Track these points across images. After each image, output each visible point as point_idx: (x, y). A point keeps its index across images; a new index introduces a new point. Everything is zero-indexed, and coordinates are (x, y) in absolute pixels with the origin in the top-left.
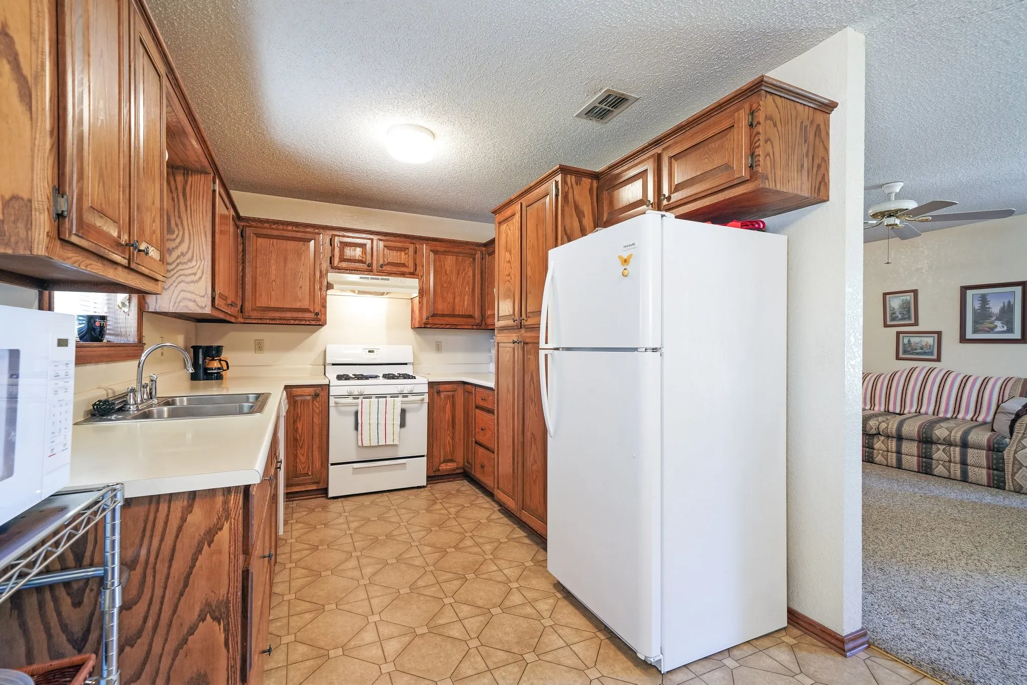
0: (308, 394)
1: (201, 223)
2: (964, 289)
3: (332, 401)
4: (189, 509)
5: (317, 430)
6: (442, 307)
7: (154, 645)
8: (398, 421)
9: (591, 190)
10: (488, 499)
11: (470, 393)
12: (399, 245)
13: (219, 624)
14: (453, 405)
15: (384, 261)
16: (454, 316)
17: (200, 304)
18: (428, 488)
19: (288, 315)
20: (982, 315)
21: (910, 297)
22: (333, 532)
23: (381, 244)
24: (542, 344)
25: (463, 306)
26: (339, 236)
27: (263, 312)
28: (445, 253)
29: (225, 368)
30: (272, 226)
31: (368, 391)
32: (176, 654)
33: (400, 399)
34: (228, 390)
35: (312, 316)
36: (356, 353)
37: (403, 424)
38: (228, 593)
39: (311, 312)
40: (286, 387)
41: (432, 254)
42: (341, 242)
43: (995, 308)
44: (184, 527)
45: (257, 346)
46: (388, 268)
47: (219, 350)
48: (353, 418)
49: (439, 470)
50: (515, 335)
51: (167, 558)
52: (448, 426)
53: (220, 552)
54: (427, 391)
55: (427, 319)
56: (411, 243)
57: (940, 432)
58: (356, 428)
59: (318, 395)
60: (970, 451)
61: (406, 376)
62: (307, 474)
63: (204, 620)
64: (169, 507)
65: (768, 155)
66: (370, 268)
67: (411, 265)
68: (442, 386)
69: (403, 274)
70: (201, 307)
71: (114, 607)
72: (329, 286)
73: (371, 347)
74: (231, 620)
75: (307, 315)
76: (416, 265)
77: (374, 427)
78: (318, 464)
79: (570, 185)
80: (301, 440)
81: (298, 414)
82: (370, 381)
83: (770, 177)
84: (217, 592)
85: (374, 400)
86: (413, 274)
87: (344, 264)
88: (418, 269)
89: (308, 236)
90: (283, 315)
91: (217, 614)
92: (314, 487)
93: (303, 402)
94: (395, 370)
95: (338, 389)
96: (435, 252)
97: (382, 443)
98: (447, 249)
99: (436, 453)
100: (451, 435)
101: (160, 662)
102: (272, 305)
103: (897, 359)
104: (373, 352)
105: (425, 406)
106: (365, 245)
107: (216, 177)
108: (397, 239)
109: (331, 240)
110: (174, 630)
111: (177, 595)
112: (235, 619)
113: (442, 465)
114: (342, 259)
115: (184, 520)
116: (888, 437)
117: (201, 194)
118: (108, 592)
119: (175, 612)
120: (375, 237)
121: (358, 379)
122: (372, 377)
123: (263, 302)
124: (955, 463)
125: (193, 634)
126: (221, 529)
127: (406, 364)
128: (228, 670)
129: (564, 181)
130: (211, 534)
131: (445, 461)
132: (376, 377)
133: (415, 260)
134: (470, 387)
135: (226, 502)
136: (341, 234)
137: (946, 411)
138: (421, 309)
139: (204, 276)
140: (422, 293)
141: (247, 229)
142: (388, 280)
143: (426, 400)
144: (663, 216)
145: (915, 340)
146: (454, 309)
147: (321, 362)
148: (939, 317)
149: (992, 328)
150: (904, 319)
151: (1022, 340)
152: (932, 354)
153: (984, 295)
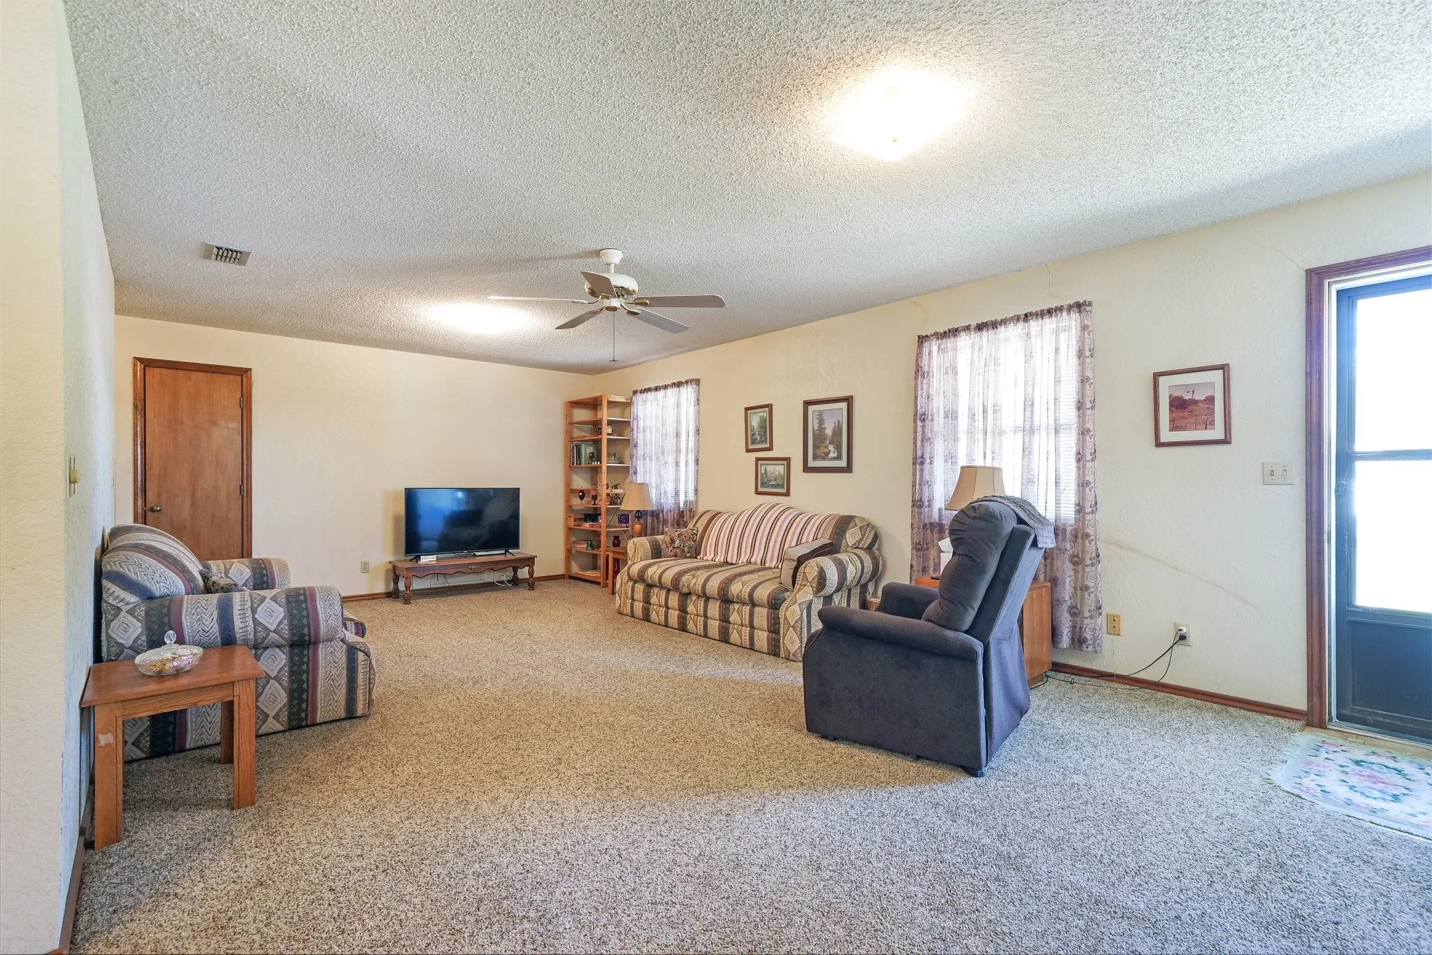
2: (807, 404)
20: (820, 437)
21: (765, 413)
43: (829, 429)
57: (735, 589)
60: (756, 609)
103: (756, 494)
116: (697, 597)
124: (746, 627)
137: (772, 560)
145: (770, 468)
148: (788, 441)
149: (827, 454)
150: (761, 442)
151: (848, 469)
152: (783, 487)
153: (821, 413)
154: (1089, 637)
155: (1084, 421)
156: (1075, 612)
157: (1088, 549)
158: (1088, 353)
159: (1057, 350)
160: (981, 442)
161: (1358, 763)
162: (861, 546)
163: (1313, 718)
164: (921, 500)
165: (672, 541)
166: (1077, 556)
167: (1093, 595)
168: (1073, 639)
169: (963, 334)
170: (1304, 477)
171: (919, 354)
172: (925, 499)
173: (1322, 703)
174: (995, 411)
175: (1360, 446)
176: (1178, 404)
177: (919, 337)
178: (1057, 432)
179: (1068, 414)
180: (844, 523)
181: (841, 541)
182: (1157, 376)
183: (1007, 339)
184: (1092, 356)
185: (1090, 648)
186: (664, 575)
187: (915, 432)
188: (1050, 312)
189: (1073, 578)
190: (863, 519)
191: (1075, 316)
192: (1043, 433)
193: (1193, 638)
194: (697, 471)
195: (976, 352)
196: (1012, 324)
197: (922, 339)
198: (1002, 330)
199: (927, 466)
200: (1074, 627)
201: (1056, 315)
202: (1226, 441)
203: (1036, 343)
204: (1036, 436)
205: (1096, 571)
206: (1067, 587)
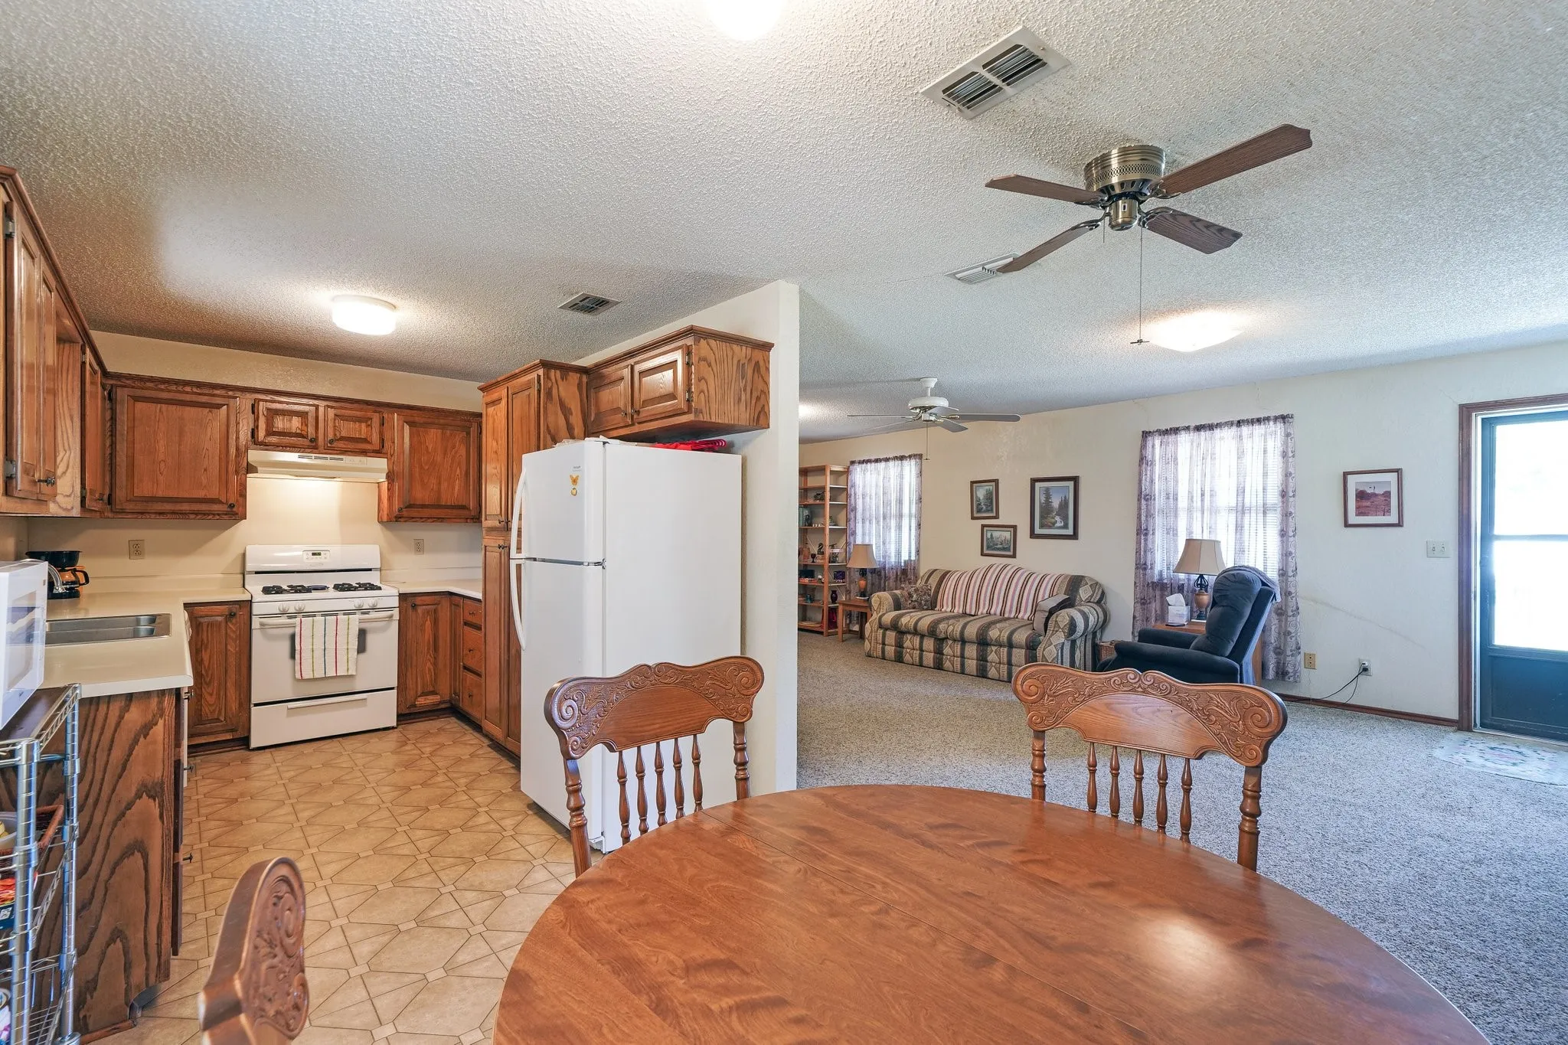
0: (220, 614)
1: (65, 403)
2: (1034, 481)
3: (256, 622)
4: (126, 709)
5: (232, 660)
6: (421, 495)
7: (94, 817)
8: (354, 644)
9: (580, 385)
10: (478, 735)
11: (457, 605)
12: (358, 414)
13: (155, 800)
14: (435, 622)
15: (335, 435)
16: (439, 507)
17: (64, 506)
18: (400, 728)
19: (186, 507)
20: (1047, 510)
21: (991, 487)
22: (258, 784)
23: (331, 413)
24: (513, 553)
25: (453, 493)
26: (266, 401)
27: (145, 504)
28: (426, 425)
29: (83, 580)
30: (159, 386)
31: (310, 607)
32: (115, 824)
33: (358, 616)
34: (87, 610)
35: (225, 508)
36: (293, 555)
37: (362, 648)
38: (162, 776)
39: (221, 502)
40: (187, 606)
41: (407, 428)
42: (268, 409)
43: (1056, 503)
44: (122, 723)
45: (132, 549)
46: (341, 445)
47: (72, 557)
48: (287, 644)
49: (415, 706)
50: (502, 538)
51: (106, 748)
52: (429, 649)
53: (155, 742)
54: (398, 606)
55: (400, 510)
56: (375, 412)
57: (993, 634)
58: (293, 656)
59: (235, 614)
60: (1014, 650)
61: (371, 587)
62: (218, 720)
63: (140, 797)
64: (108, 708)
65: (702, 391)
66: (314, 444)
67: (375, 438)
68: (420, 598)
69: (364, 453)
70: (66, 510)
71: (74, 773)
72: (251, 469)
73: (316, 548)
74: (166, 797)
75: (216, 507)
76: (382, 441)
77: (319, 653)
78: (234, 706)
79: (554, 380)
80: (207, 676)
81: (202, 640)
82: (315, 594)
83: (704, 410)
84: (153, 775)
85: (319, 619)
86: (378, 453)
87: (274, 439)
88: (386, 445)
89: (219, 401)
90: (178, 507)
91: (152, 793)
92: (229, 736)
93: (211, 625)
94: (353, 579)
95: (264, 605)
96: (411, 424)
97: (331, 673)
98: (430, 420)
99: (410, 683)
100: (432, 660)
101: (100, 830)
102: (160, 494)
103: (982, 555)
104: (319, 554)
105: (395, 625)
106: (307, 413)
107: (87, 346)
108: (355, 406)
109: (253, 406)
110: (113, 806)
111: (116, 777)
112: (169, 796)
113: (419, 699)
114: (270, 432)
115: (121, 717)
116: (955, 640)
117: (65, 368)
118: (69, 762)
119: (113, 790)
120: (322, 404)
121: (296, 592)
122: (316, 589)
123: (145, 489)
124: (1004, 664)
125: (130, 809)
126: (156, 724)
127: (370, 570)
128: (163, 837)
129: (547, 376)
130: (146, 729)
131: (424, 694)
132: (324, 588)
133: (381, 434)
134: (457, 598)
135: (160, 702)
136: (268, 398)
137: (1010, 611)
138: (390, 498)
139: (70, 470)
140: (390, 477)
141: (119, 390)
142: (342, 459)
143: (396, 617)
144: (604, 443)
145: (996, 534)
146: (439, 498)
147: (238, 569)
148: (1014, 510)
149: (1054, 524)
150: (987, 511)
151: (1075, 536)
152: (1010, 550)
153: (1047, 490)
154: (1290, 670)
155: (1287, 505)
156: (1279, 651)
157: (1290, 604)
158: (1291, 454)
159: (1265, 452)
160: (1200, 519)
161: (1492, 749)
162: (1092, 600)
163: (1463, 725)
164: (1145, 564)
165: (910, 595)
166: (1281, 609)
167: (1294, 639)
168: (1277, 673)
169: (1183, 432)
170: (1457, 553)
171: (1143, 447)
172: (1149, 563)
173: (1469, 714)
174: (1211, 496)
175: (1498, 530)
176: (1361, 495)
177: (1143, 432)
178: (1265, 513)
179: (1274, 497)
180: (1075, 582)
181: (1075, 597)
182: (1345, 474)
183: (1222, 439)
184: (1293, 456)
185: (1292, 679)
186: (919, 624)
187: (1140, 509)
188: (1259, 421)
189: (1277, 625)
190: (1091, 579)
191: (1280, 425)
192: (1253, 515)
193: (1373, 670)
194: (920, 535)
195: (1195, 448)
196: (1226, 428)
197: (1146, 434)
198: (1217, 431)
199: (1150, 537)
200: (1278, 663)
201: (1265, 424)
202: (1399, 525)
203: (1247, 444)
204: (1247, 516)
205: (1296, 620)
206: (1273, 632)
